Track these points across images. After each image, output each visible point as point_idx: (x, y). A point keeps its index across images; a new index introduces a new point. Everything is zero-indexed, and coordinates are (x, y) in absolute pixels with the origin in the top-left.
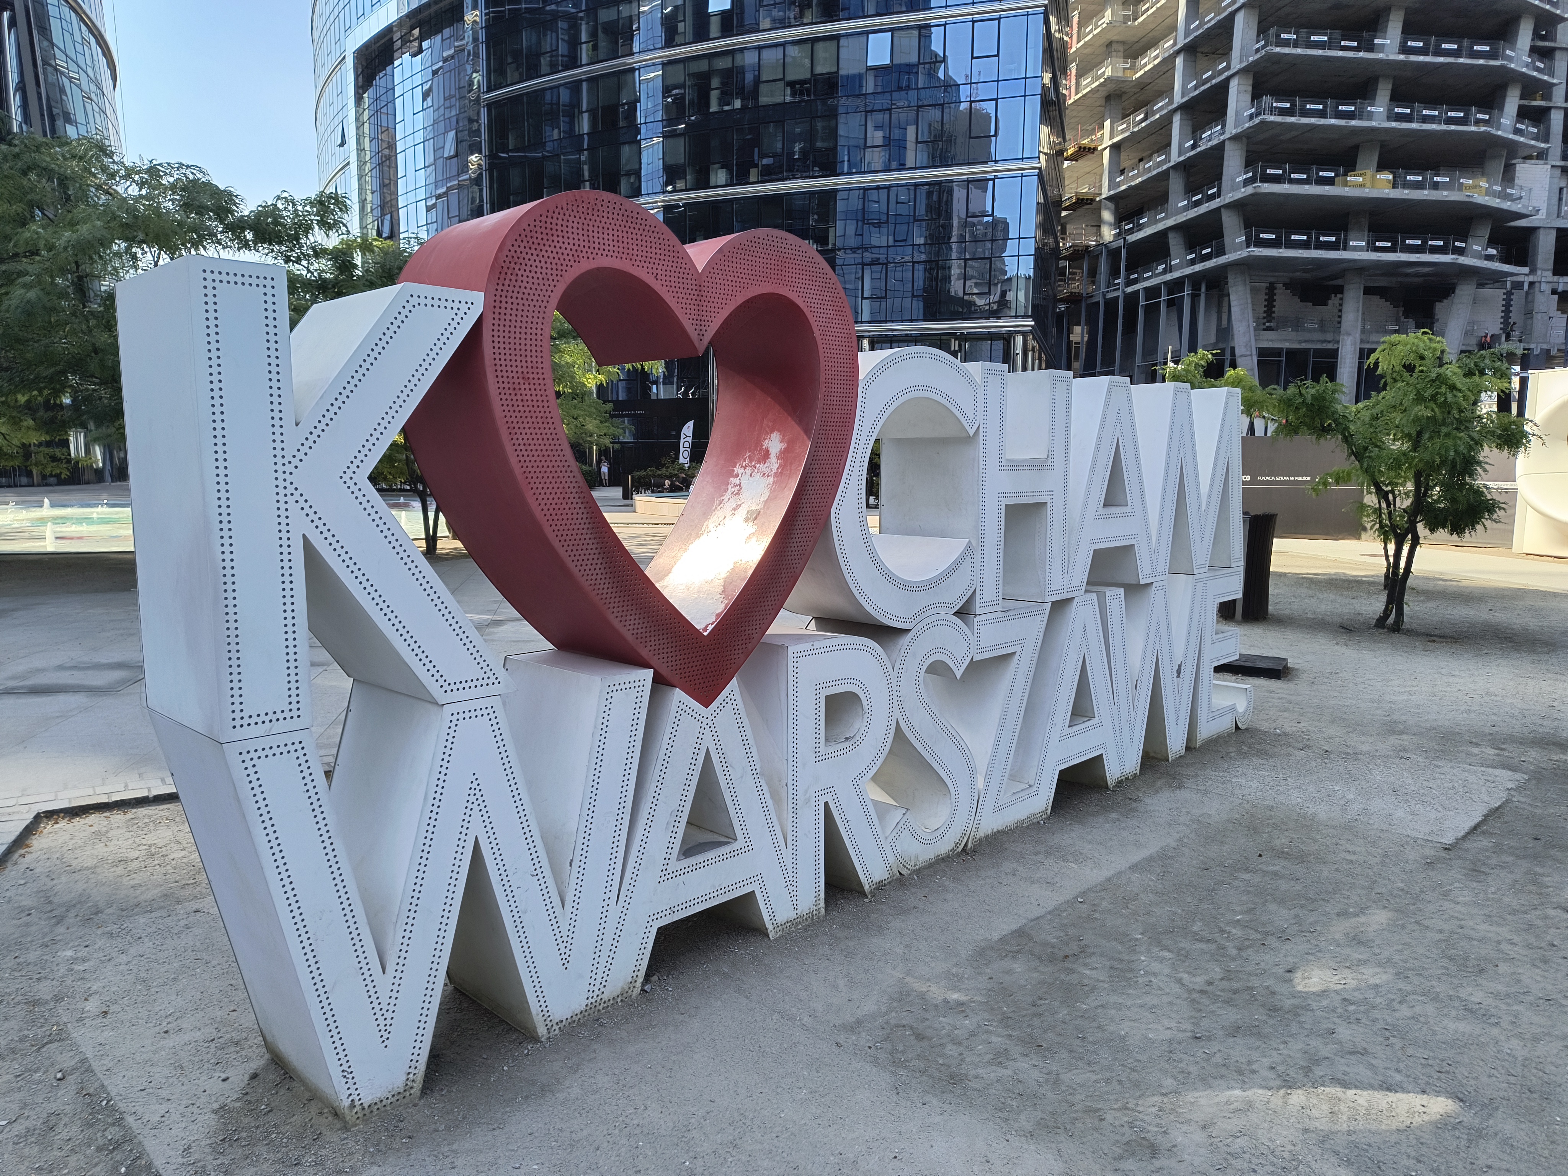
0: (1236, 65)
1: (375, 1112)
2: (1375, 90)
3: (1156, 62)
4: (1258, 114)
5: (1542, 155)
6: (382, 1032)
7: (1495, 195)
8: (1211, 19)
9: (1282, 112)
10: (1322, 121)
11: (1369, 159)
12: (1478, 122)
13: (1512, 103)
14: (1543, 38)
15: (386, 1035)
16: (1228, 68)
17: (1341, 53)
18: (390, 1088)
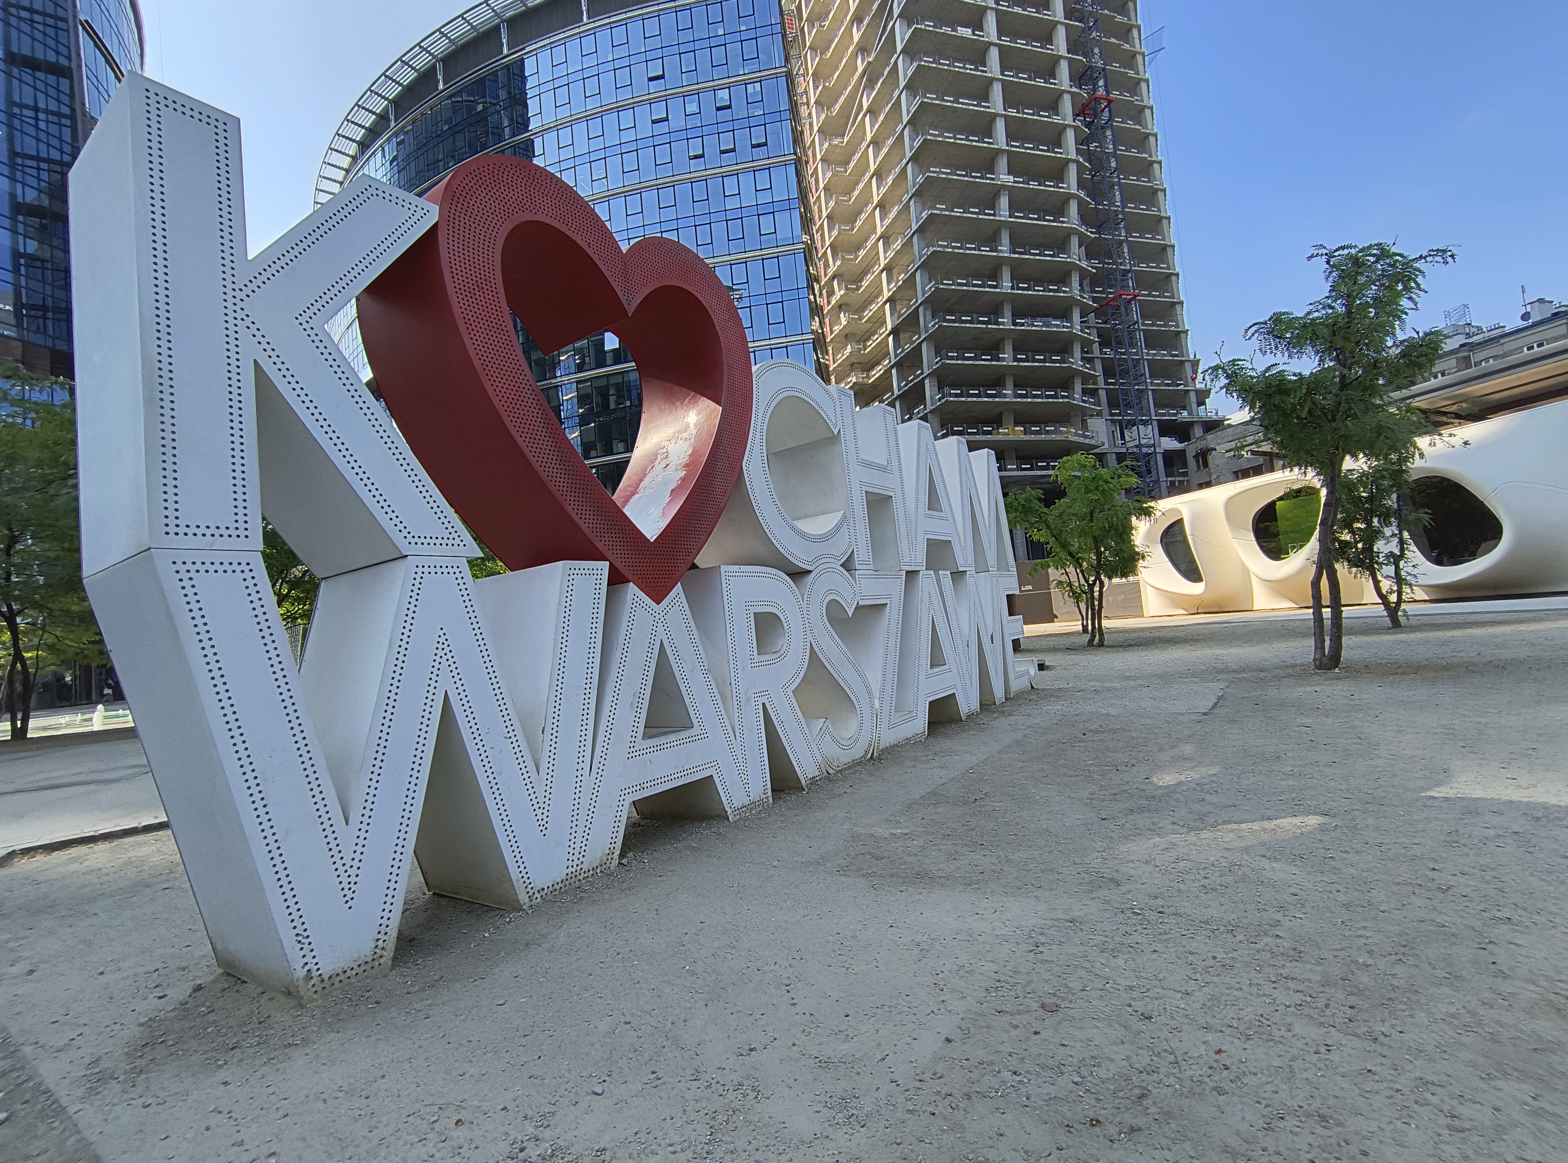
0: (927, 372)
1: (337, 985)
2: (1005, 381)
3: (881, 372)
4: (944, 398)
5: (1099, 414)
6: (346, 891)
7: (1079, 435)
8: (908, 347)
9: (956, 395)
10: (980, 399)
11: (1008, 419)
12: (1063, 397)
13: (1078, 387)
14: (1087, 352)
15: (350, 895)
16: (922, 373)
17: (982, 362)
18: (355, 957)
